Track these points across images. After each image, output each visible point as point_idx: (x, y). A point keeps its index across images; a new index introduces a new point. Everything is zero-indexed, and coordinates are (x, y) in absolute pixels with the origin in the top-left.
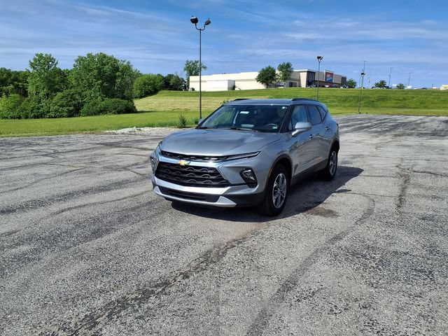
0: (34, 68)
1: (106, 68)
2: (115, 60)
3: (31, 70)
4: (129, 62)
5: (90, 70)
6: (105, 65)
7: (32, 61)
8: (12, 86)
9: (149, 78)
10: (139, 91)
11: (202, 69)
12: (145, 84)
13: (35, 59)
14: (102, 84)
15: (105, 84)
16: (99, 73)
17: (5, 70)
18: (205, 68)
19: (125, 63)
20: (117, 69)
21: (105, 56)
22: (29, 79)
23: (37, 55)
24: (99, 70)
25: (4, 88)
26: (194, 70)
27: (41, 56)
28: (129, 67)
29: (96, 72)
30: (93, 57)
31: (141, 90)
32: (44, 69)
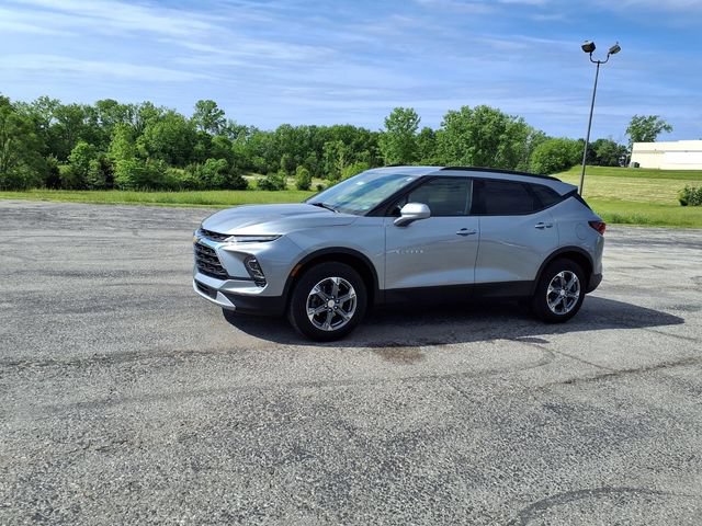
0: (390, 128)
1: (485, 128)
2: (502, 116)
3: (386, 130)
4: (522, 120)
5: (462, 132)
6: (485, 123)
7: (389, 118)
8: (367, 152)
9: (560, 144)
10: (538, 165)
11: (663, 131)
12: (551, 154)
13: (392, 116)
14: (476, 151)
15: (480, 152)
16: (475, 134)
17: (364, 130)
18: (668, 128)
19: (517, 121)
20: (501, 130)
21: (486, 111)
22: (381, 143)
23: (396, 110)
24: (475, 130)
25: (358, 154)
26: (645, 131)
27: (400, 111)
28: (523, 126)
29: (469, 133)
30: (469, 112)
31: (543, 163)
32: (401, 128)
